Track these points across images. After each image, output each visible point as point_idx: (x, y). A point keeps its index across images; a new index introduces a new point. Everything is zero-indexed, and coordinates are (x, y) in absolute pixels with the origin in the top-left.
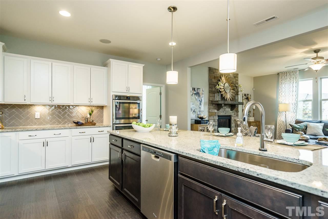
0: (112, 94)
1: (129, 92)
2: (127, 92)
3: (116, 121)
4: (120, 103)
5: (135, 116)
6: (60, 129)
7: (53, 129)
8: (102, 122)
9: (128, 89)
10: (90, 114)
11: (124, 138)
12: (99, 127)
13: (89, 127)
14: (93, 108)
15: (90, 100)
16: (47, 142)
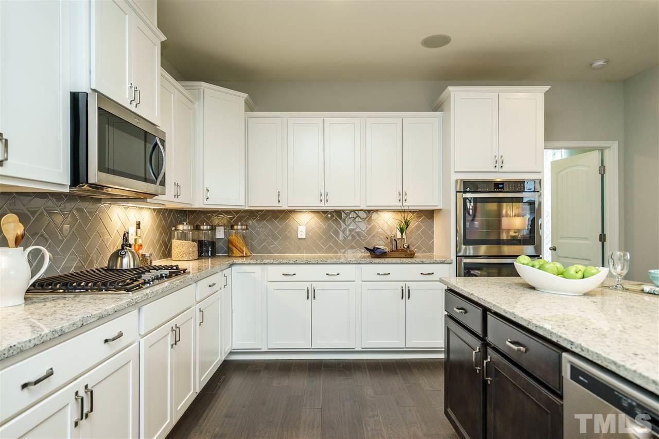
0: (455, 177)
1: (500, 170)
2: (496, 170)
3: (466, 249)
4: (476, 200)
5: (517, 234)
6: (337, 263)
7: (324, 264)
8: (431, 249)
9: (499, 162)
10: (402, 231)
11: (490, 310)
12: (423, 263)
13: (398, 260)
14: (409, 216)
15: (401, 197)
16: (314, 290)
